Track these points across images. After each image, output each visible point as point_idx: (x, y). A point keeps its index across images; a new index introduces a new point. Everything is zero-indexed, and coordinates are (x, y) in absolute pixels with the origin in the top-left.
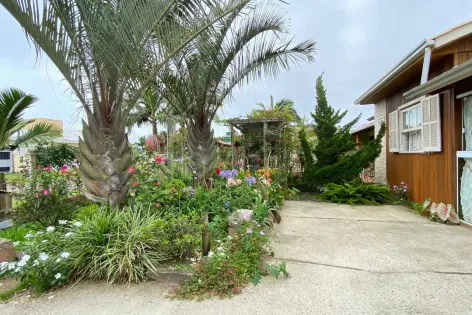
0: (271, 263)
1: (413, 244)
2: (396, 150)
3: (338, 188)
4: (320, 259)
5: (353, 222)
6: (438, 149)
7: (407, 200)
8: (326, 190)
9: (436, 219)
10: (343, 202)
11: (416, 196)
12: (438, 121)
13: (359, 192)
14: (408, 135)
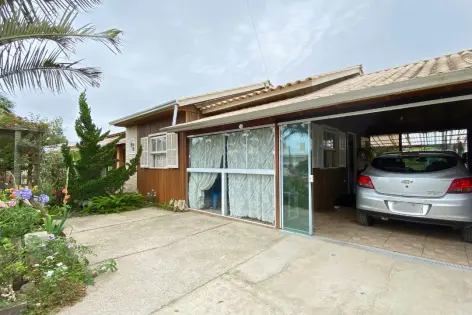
0: (92, 268)
1: (173, 226)
2: (147, 166)
3: (105, 200)
4: (127, 252)
5: (130, 224)
6: (176, 166)
7: (155, 202)
8: (90, 203)
9: (178, 210)
10: (109, 212)
11: (161, 198)
12: (176, 149)
13: (122, 201)
14: (154, 155)
